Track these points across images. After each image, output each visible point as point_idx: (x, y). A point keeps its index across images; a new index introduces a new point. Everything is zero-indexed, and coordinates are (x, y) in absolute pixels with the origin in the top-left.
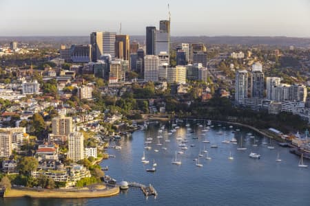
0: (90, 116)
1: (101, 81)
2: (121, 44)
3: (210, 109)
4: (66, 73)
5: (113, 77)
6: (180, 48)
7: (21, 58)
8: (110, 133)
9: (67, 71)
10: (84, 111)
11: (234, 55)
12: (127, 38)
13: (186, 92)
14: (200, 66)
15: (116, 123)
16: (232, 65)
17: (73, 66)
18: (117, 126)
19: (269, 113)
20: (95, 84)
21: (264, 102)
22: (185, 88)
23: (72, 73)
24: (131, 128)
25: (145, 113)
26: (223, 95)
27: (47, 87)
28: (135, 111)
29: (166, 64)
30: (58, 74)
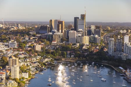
0: (35, 58)
1: (48, 42)
2: (60, 25)
3: (95, 57)
4: (33, 38)
5: (54, 41)
6: (90, 28)
7: (19, 31)
8: (42, 66)
9: (34, 37)
10: (32, 56)
11: (121, 32)
12: (63, 22)
13: (86, 48)
14: (96, 36)
15: (47, 62)
16: (119, 36)
17: (37, 35)
18: (46, 63)
19: (122, 59)
20: (45, 44)
21: (121, 54)
22: (87, 46)
23: (36, 39)
24: (53, 64)
25: (64, 58)
26: (104, 50)
27: (21, 45)
28: (60, 57)
29: (80, 35)
30: (29, 39)
